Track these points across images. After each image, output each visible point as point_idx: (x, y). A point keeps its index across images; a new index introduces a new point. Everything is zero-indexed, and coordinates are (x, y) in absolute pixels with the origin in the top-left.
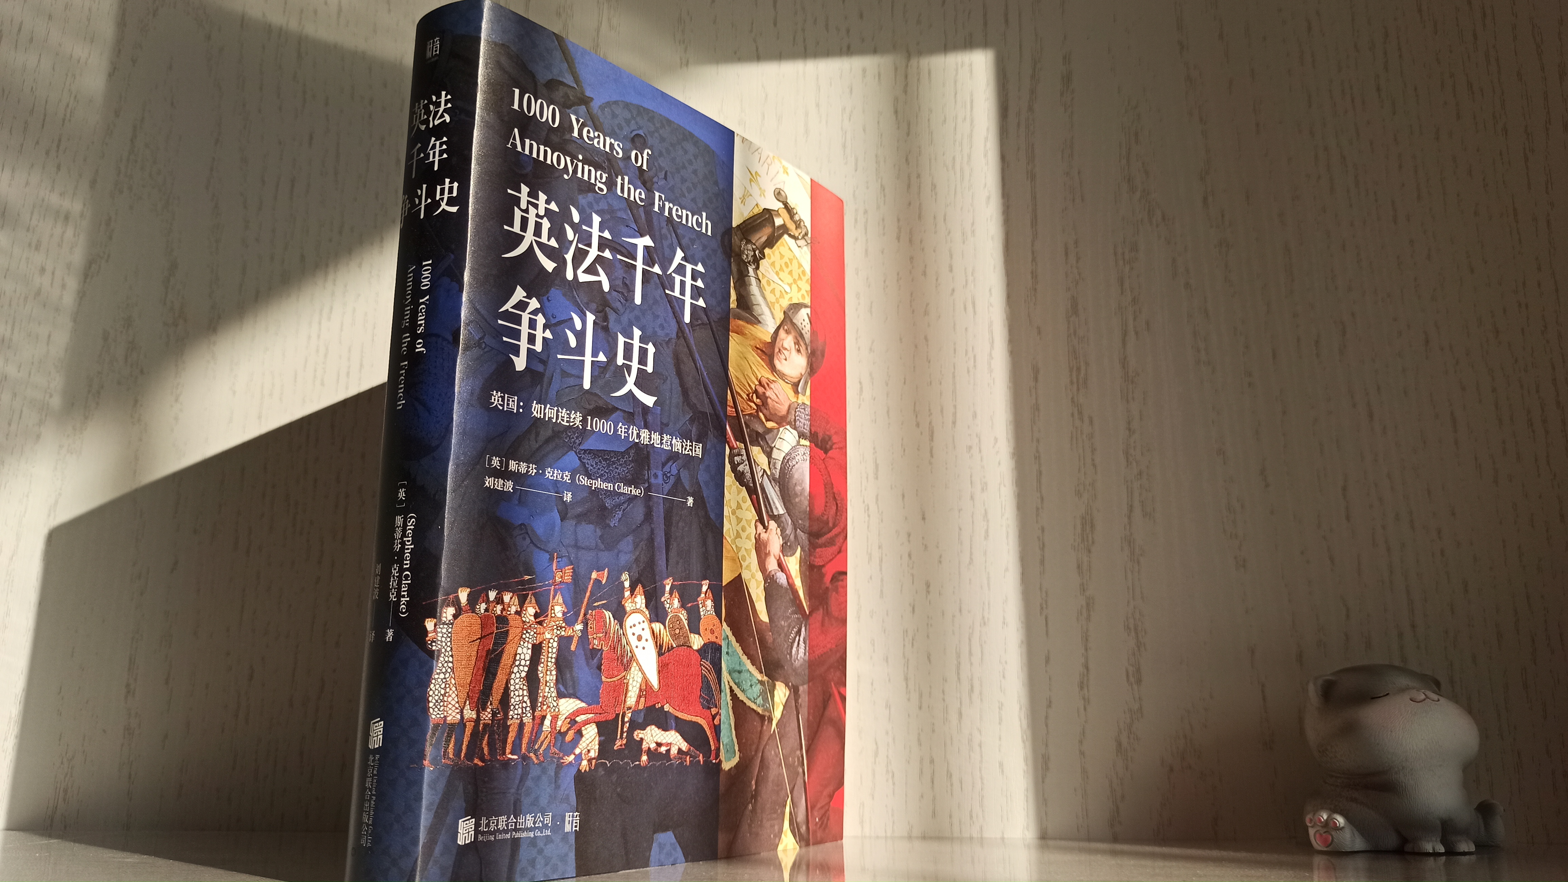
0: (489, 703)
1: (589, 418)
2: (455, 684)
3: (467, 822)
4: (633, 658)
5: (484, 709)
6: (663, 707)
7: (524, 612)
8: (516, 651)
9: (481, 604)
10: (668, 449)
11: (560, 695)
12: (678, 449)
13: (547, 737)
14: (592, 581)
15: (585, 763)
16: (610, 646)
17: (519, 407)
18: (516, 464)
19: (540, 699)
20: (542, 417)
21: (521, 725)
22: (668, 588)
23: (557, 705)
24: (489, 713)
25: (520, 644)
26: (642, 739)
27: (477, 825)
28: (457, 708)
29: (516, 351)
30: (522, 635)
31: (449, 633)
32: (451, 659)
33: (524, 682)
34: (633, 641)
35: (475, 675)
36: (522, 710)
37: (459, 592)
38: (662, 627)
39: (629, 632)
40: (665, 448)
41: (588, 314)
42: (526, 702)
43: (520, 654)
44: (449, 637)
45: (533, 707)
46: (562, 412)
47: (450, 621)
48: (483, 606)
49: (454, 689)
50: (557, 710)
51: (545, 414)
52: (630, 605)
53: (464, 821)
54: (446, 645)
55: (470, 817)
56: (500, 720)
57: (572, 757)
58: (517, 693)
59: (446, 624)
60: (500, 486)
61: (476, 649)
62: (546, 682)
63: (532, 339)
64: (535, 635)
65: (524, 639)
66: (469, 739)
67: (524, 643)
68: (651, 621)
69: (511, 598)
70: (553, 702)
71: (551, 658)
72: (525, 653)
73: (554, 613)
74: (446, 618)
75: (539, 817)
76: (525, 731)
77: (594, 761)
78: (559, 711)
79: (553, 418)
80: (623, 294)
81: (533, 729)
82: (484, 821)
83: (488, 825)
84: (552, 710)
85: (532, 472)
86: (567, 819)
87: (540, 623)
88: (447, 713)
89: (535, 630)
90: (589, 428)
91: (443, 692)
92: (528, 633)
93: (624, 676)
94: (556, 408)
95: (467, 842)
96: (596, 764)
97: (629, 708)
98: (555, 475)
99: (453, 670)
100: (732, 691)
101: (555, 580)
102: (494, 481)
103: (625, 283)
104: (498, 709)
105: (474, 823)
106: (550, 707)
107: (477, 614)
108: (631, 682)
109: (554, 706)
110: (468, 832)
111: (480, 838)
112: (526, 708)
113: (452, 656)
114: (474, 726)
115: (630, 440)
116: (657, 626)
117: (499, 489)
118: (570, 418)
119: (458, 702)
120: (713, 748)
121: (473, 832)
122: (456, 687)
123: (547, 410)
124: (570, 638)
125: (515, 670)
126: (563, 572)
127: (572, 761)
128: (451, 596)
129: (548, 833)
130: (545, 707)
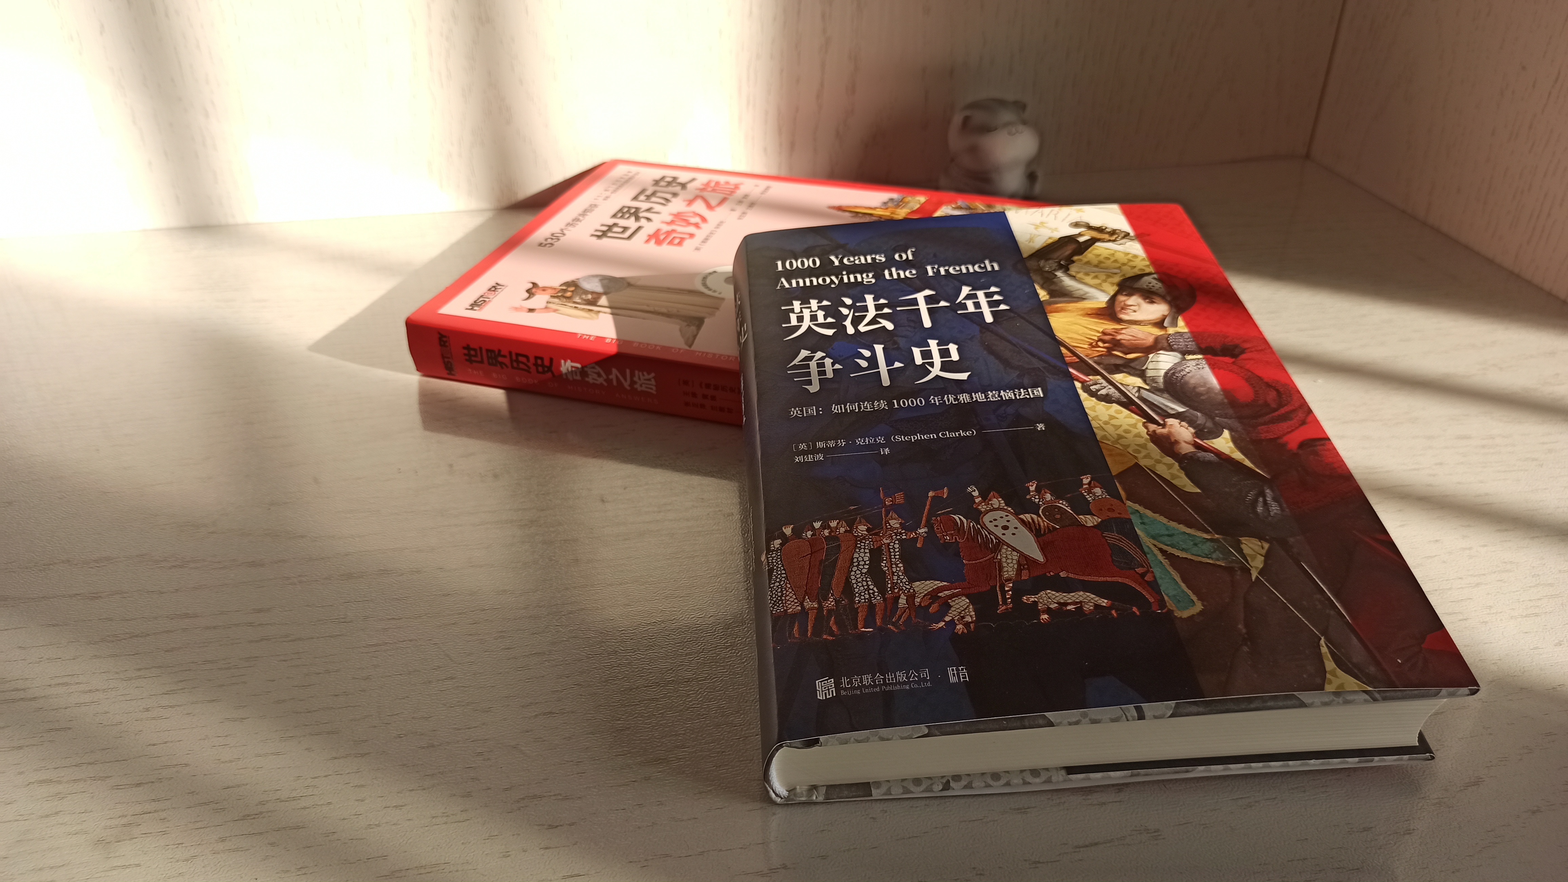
0: (830, 595)
1: (895, 401)
2: (791, 587)
3: (826, 682)
4: (1000, 543)
5: (826, 599)
6: (1058, 575)
7: (855, 530)
8: (853, 557)
9: (806, 532)
10: (997, 399)
11: (911, 580)
12: (1009, 397)
13: (905, 611)
14: (930, 498)
15: (960, 627)
16: (967, 538)
17: (817, 411)
18: (823, 443)
19: (889, 586)
20: (843, 411)
21: (871, 607)
22: (1032, 488)
23: (911, 587)
24: (832, 602)
25: (855, 551)
26: (1035, 603)
27: (837, 685)
28: (796, 603)
29: (810, 383)
30: (856, 545)
31: (779, 555)
32: (784, 572)
33: (866, 576)
34: (999, 532)
35: (811, 578)
36: (870, 596)
37: (783, 529)
38: (1034, 516)
39: (990, 526)
40: (991, 400)
41: (876, 346)
42: (872, 589)
43: (857, 558)
44: (779, 558)
45: (882, 591)
46: (864, 405)
47: (778, 548)
48: (809, 533)
49: (790, 590)
50: (912, 591)
51: (846, 410)
52: (985, 507)
53: (821, 682)
54: (777, 563)
55: (828, 678)
56: (845, 605)
57: (942, 624)
58: (860, 584)
59: (775, 551)
60: (810, 459)
61: (808, 561)
62: (893, 573)
63: (822, 373)
64: (872, 543)
65: (860, 547)
66: (814, 622)
67: (860, 550)
68: (1016, 514)
69: (838, 523)
70: (904, 585)
71: (895, 555)
72: (863, 556)
73: (890, 525)
74: (774, 547)
75: (912, 673)
76: (877, 610)
77: (972, 626)
78: (914, 590)
79: (856, 409)
80: (909, 326)
81: (886, 607)
82: (844, 680)
83: (850, 682)
84: (906, 592)
85: (842, 444)
86: (950, 673)
87: (877, 534)
88: (787, 607)
89: (870, 540)
90: (896, 406)
91: (780, 594)
92: (863, 542)
93: (994, 557)
94: (856, 404)
95: (828, 697)
96: (975, 627)
97: (1009, 580)
98: (867, 441)
99: (786, 578)
100: (1161, 550)
101: (885, 504)
102: (803, 457)
103: (910, 320)
104: (842, 598)
105: (833, 682)
106: (902, 589)
107: (805, 539)
108: (1004, 560)
109: (906, 588)
110: (829, 690)
111: (843, 693)
112: (873, 594)
113: (784, 570)
114: (817, 613)
115: (947, 403)
116: (1027, 517)
117: (810, 460)
118: (873, 405)
119: (796, 599)
120: (1152, 600)
121: (834, 689)
122: (792, 589)
123: (848, 407)
124: (915, 540)
125: (855, 569)
126: (893, 497)
127: (942, 626)
128: (776, 533)
129: (929, 684)
130: (896, 591)
